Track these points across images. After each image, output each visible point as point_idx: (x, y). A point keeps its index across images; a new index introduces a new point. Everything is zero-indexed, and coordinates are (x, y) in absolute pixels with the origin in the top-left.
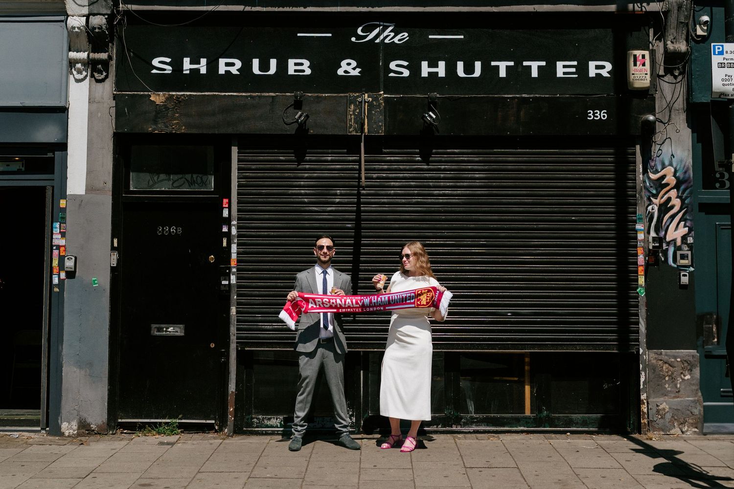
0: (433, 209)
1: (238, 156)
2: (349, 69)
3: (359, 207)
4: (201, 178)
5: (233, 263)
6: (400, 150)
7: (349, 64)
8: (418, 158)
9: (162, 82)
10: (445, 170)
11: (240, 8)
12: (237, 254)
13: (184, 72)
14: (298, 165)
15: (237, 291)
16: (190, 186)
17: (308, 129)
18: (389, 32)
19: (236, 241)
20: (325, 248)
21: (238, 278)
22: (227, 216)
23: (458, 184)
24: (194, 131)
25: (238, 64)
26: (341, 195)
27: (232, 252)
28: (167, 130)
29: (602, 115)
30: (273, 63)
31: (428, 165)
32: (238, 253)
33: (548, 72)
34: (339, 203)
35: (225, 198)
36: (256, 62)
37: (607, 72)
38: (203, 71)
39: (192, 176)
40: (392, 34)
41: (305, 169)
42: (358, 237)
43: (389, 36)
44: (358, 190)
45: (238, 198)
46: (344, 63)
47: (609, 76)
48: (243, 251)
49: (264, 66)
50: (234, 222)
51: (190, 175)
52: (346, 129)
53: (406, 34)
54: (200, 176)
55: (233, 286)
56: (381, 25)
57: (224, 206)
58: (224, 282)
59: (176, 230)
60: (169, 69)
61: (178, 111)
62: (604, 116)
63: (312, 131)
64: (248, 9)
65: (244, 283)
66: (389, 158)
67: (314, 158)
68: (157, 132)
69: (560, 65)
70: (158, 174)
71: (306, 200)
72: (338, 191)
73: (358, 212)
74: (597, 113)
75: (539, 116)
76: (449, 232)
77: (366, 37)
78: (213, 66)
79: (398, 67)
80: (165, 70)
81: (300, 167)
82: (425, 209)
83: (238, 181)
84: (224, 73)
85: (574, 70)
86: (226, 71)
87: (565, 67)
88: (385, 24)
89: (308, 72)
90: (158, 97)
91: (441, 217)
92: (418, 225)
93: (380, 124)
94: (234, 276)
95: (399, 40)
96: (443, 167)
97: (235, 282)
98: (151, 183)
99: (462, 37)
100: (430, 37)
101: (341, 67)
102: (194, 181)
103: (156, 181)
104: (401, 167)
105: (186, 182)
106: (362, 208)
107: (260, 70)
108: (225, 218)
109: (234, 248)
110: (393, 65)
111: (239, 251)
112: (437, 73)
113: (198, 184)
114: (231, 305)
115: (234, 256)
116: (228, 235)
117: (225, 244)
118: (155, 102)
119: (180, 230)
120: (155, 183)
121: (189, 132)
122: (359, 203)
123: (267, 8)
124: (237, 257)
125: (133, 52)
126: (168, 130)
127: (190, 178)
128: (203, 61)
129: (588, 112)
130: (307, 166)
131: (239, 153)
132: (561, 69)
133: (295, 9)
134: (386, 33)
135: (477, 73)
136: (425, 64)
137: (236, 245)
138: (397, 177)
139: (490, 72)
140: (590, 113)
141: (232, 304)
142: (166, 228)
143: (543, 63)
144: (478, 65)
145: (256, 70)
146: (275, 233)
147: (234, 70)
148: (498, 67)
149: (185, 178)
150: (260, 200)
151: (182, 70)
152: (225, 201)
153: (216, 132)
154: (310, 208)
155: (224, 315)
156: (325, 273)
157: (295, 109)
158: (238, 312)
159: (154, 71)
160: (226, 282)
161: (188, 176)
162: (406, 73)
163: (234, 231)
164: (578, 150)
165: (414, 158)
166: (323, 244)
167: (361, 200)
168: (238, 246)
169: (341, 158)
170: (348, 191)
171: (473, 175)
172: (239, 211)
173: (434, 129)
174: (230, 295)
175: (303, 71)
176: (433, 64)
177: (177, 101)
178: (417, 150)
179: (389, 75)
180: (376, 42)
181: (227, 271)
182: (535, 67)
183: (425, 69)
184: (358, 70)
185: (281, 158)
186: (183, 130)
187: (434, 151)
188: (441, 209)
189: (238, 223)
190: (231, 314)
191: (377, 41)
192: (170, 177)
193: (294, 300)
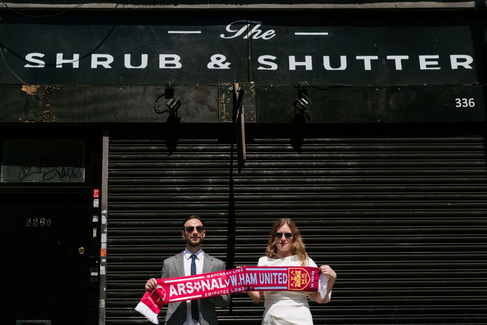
0: (307, 196)
1: (109, 146)
2: (219, 63)
3: (232, 196)
4: (73, 171)
5: (103, 254)
6: (271, 140)
7: (218, 59)
8: (289, 147)
9: (35, 75)
10: (316, 158)
11: (113, 6)
12: (107, 245)
13: (57, 67)
14: (170, 155)
15: (107, 282)
16: (61, 179)
17: (180, 118)
18: (257, 29)
19: (106, 230)
20: (195, 229)
21: (107, 269)
22: (98, 206)
23: (331, 172)
24: (65, 121)
25: (110, 59)
26: (214, 183)
27: (102, 241)
28: (37, 120)
29: (469, 103)
30: (145, 58)
31: (300, 154)
32: (108, 243)
33: (411, 65)
34: (211, 191)
35: (96, 189)
36: (127, 58)
37: (469, 65)
38: (76, 65)
39: (63, 169)
40: (260, 31)
41: (177, 159)
42: (232, 226)
43: (256, 32)
44: (231, 179)
45: (108, 187)
46: (213, 58)
47: (471, 68)
48: (113, 241)
49: (136, 61)
50: (105, 212)
51: (61, 168)
52: (217, 117)
53: (273, 32)
54: (72, 168)
55: (103, 278)
56: (249, 23)
57: (94, 196)
58: (93, 274)
59: (45, 222)
60: (42, 64)
61: (49, 101)
62: (472, 104)
63: (183, 120)
64: (120, 6)
65: (114, 274)
66: (260, 147)
67: (185, 148)
68: (27, 121)
69: (422, 58)
70: (29, 166)
71: (178, 188)
72: (211, 180)
73: (232, 200)
74: (464, 101)
75: (408, 104)
76: (325, 220)
77: (234, 34)
78: (85, 60)
79: (267, 62)
80: (38, 64)
81: (172, 156)
82: (299, 196)
83: (109, 171)
84: (96, 67)
85: (436, 63)
86: (98, 66)
87: (427, 60)
88: (252, 22)
89: (179, 66)
90: (29, 88)
91: (315, 204)
92: (292, 213)
93: (252, 112)
94: (104, 267)
95: (267, 37)
96: (314, 155)
97: (104, 273)
98: (22, 175)
99: (327, 34)
100: (296, 34)
101: (211, 61)
102: (65, 174)
103: (27, 174)
104: (273, 155)
105: (57, 174)
106: (235, 196)
107: (132, 64)
108: (96, 208)
109: (104, 238)
110: (261, 60)
111: (109, 241)
112: (304, 67)
113: (69, 177)
114: (100, 298)
115: (104, 246)
116: (98, 225)
117: (95, 235)
118: (26, 93)
119: (49, 221)
120: (26, 175)
121: (60, 121)
122: (232, 192)
123: (139, 6)
124: (107, 247)
125: (7, 48)
126: (39, 120)
127: (61, 171)
128: (76, 57)
129: (456, 100)
130: (179, 156)
131: (110, 143)
132: (423, 62)
133: (166, 6)
134: (253, 30)
135: (343, 66)
136: (292, 59)
137: (106, 235)
138: (269, 165)
139: (355, 66)
140: (458, 101)
141: (101, 296)
142: (36, 220)
143: (406, 57)
144: (343, 59)
145: (128, 64)
146: (147, 223)
147: (106, 65)
148: (363, 61)
149: (56, 171)
150: (131, 189)
151: (55, 65)
152: (96, 191)
153: (87, 122)
154: (183, 197)
155: (93, 309)
156: (194, 257)
157: (166, 98)
158: (107, 305)
159: (27, 66)
160: (96, 274)
161: (60, 169)
162: (274, 67)
163: (104, 221)
164: (447, 138)
165: (286, 147)
166: (193, 225)
167: (234, 188)
168: (108, 235)
169: (213, 147)
170: (221, 180)
171: (345, 163)
172: (109, 200)
173: (306, 117)
174: (99, 287)
175: (174, 65)
176: (299, 58)
177: (49, 91)
178: (288, 139)
179: (258, 69)
180: (244, 38)
181: (97, 262)
182: (398, 61)
183: (293, 64)
184: (228, 64)
185: (152, 147)
186: (54, 119)
187: (305, 140)
188: (315, 196)
189: (108, 212)
190: (100, 307)
191: (246, 37)
192: (41, 170)
193: (154, 288)
